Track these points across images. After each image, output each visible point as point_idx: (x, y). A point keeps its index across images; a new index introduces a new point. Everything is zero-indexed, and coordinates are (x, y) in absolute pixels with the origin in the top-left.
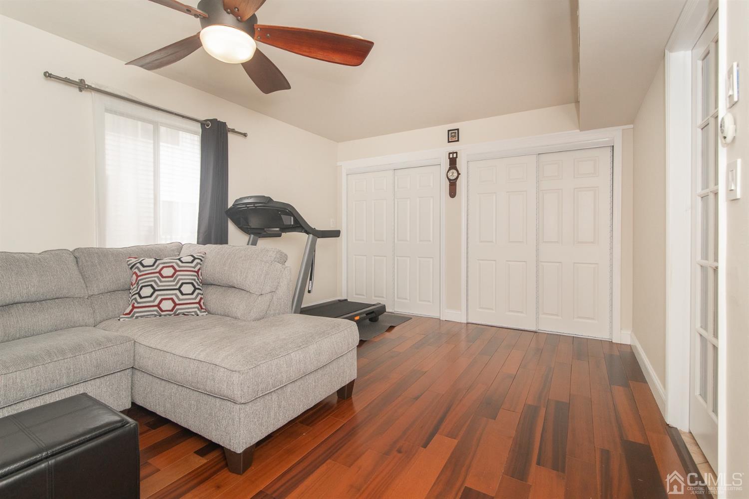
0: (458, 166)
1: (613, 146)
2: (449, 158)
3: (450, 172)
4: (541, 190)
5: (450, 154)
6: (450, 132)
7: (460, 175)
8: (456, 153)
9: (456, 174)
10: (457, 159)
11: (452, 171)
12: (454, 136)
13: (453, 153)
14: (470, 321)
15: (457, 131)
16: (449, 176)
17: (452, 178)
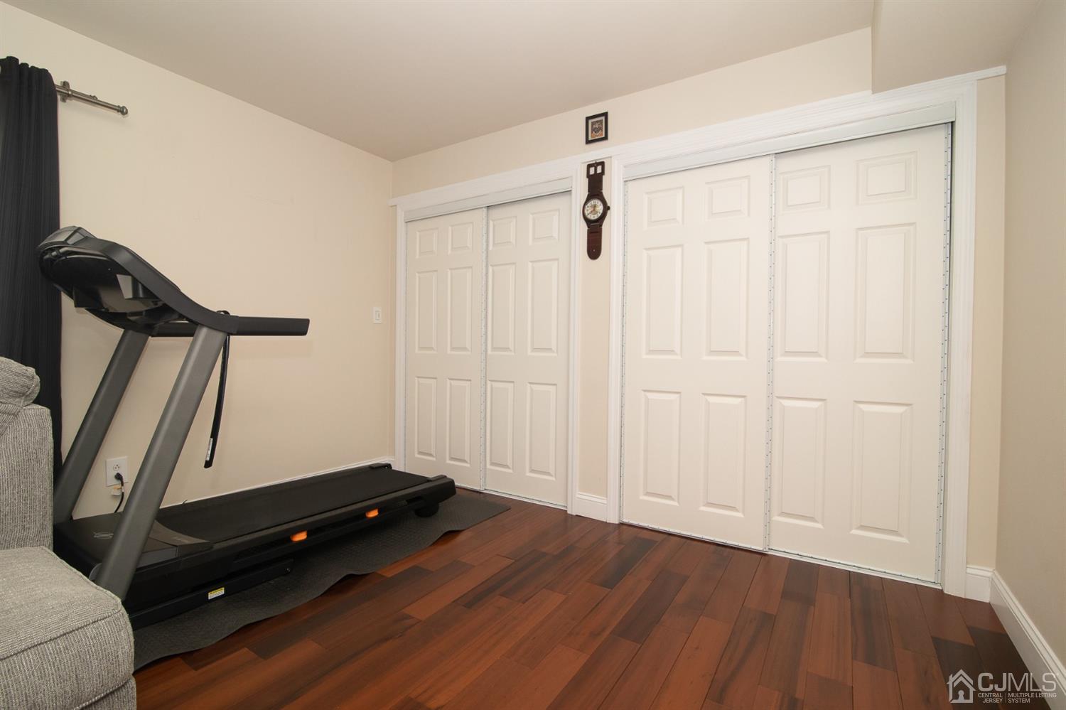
0: (605, 192)
1: (952, 123)
2: (588, 176)
3: (589, 205)
4: (781, 237)
5: (589, 166)
6: (590, 121)
7: (609, 212)
8: (602, 164)
9: (600, 208)
10: (604, 177)
11: (592, 202)
12: (597, 128)
13: (595, 165)
14: (625, 520)
15: (603, 118)
16: (586, 213)
17: (592, 217)
